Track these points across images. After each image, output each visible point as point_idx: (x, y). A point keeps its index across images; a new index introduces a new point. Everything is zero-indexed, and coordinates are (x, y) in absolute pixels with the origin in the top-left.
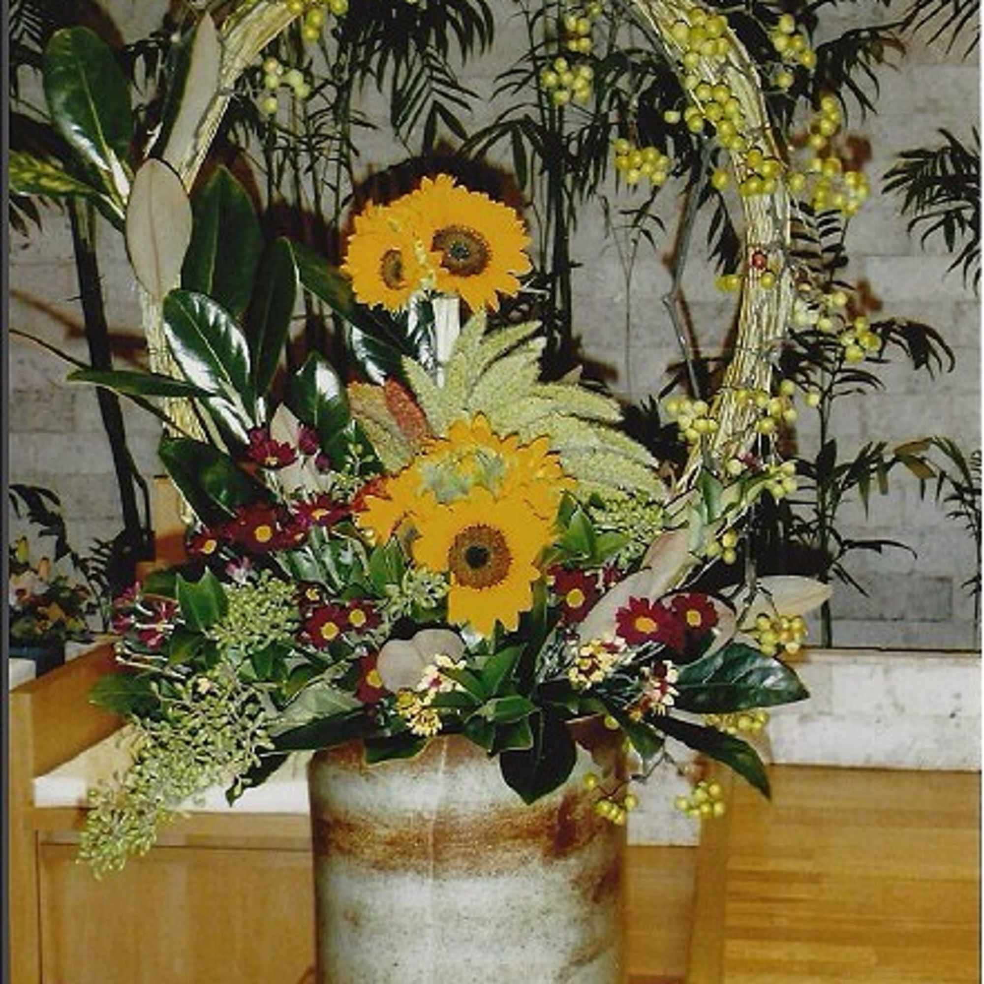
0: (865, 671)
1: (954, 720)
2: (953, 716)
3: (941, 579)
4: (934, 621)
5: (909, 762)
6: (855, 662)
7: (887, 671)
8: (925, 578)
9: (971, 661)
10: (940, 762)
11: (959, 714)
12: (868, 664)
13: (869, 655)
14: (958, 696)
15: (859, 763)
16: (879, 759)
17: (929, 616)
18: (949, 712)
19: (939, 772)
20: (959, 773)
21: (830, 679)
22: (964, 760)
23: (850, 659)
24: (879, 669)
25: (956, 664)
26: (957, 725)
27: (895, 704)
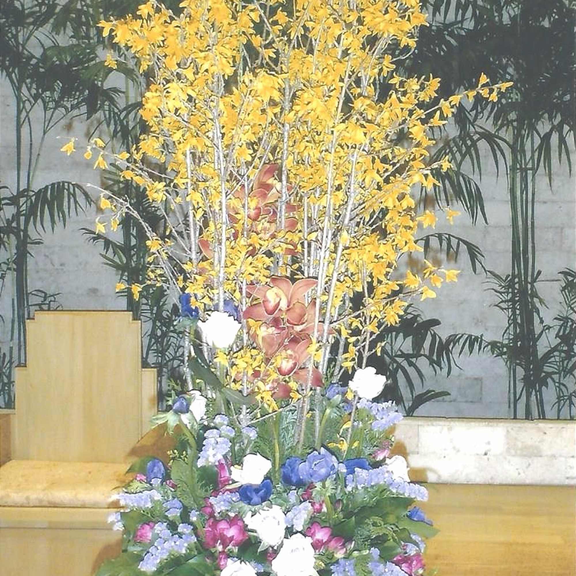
0: (438, 429)
1: (486, 457)
2: (486, 454)
3: (476, 379)
4: (472, 402)
5: (462, 479)
6: (433, 425)
7: (450, 429)
8: (467, 378)
9: (495, 424)
10: (478, 480)
11: (489, 453)
12: (439, 425)
13: (441, 421)
14: (489, 443)
17: (470, 400)
18: (483, 453)
19: (477, 485)
20: (490, 485)
21: (418, 434)
22: (492, 478)
23: (430, 423)
24: (445, 429)
25: (488, 425)
26: (488, 459)
27: (454, 448)
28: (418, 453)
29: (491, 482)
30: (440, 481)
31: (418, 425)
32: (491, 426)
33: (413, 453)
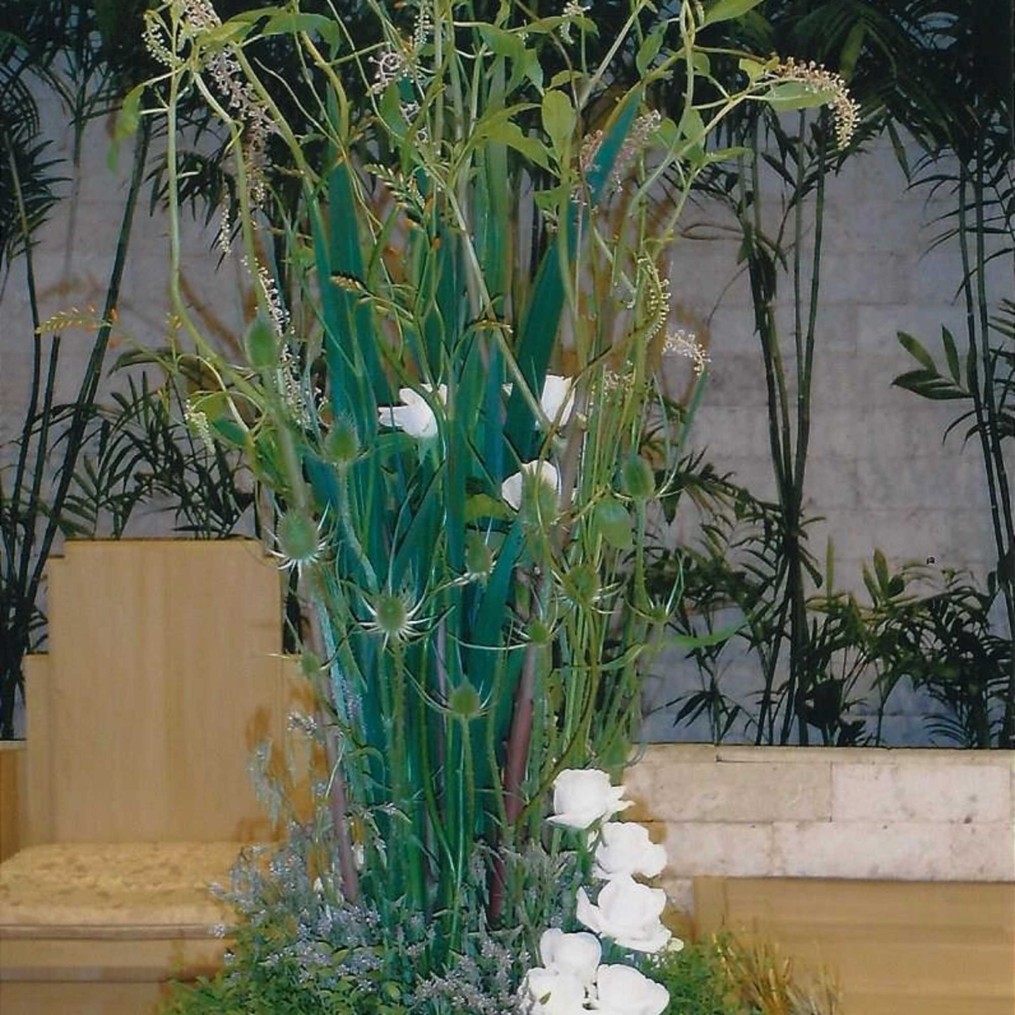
0: (871, 770)
1: (968, 826)
2: (968, 821)
5: (919, 872)
6: (859, 762)
7: (895, 771)
9: (987, 759)
10: (954, 873)
11: (974, 819)
14: (973, 799)
15: (863, 874)
16: (886, 869)
18: (964, 817)
21: (831, 781)
22: (981, 870)
24: (886, 770)
25: (971, 763)
26: (973, 831)
27: (904, 808)
28: (831, 820)
29: (979, 877)
30: (875, 877)
31: (832, 763)
32: (980, 764)
33: (821, 819)
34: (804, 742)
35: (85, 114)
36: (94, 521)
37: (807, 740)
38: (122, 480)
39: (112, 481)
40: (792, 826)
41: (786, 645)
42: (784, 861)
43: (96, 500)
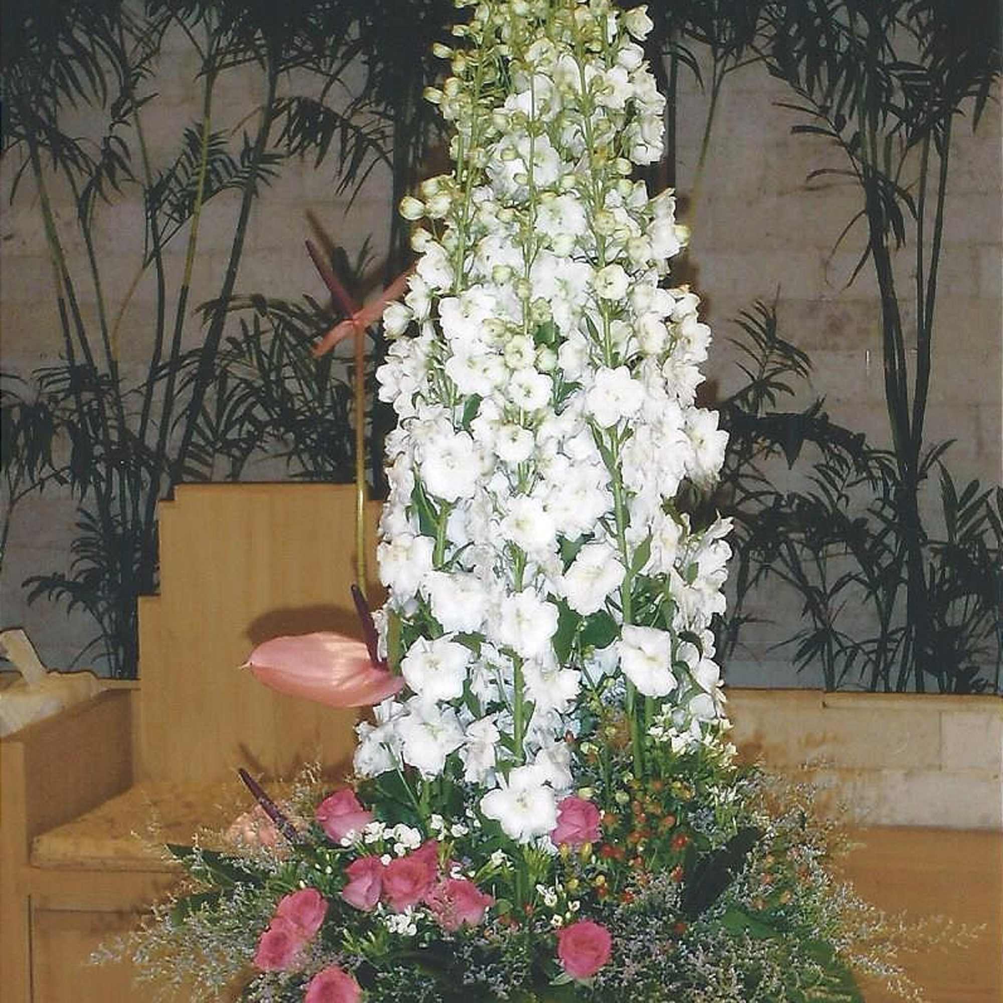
0: (982, 718)
15: (973, 824)
21: (940, 728)
28: (940, 769)
31: (942, 712)
33: (930, 767)
34: (920, 690)
35: (217, 65)
36: (211, 466)
37: (923, 689)
38: (238, 426)
39: (229, 426)
40: (899, 774)
41: (902, 591)
42: (892, 810)
43: (212, 444)
